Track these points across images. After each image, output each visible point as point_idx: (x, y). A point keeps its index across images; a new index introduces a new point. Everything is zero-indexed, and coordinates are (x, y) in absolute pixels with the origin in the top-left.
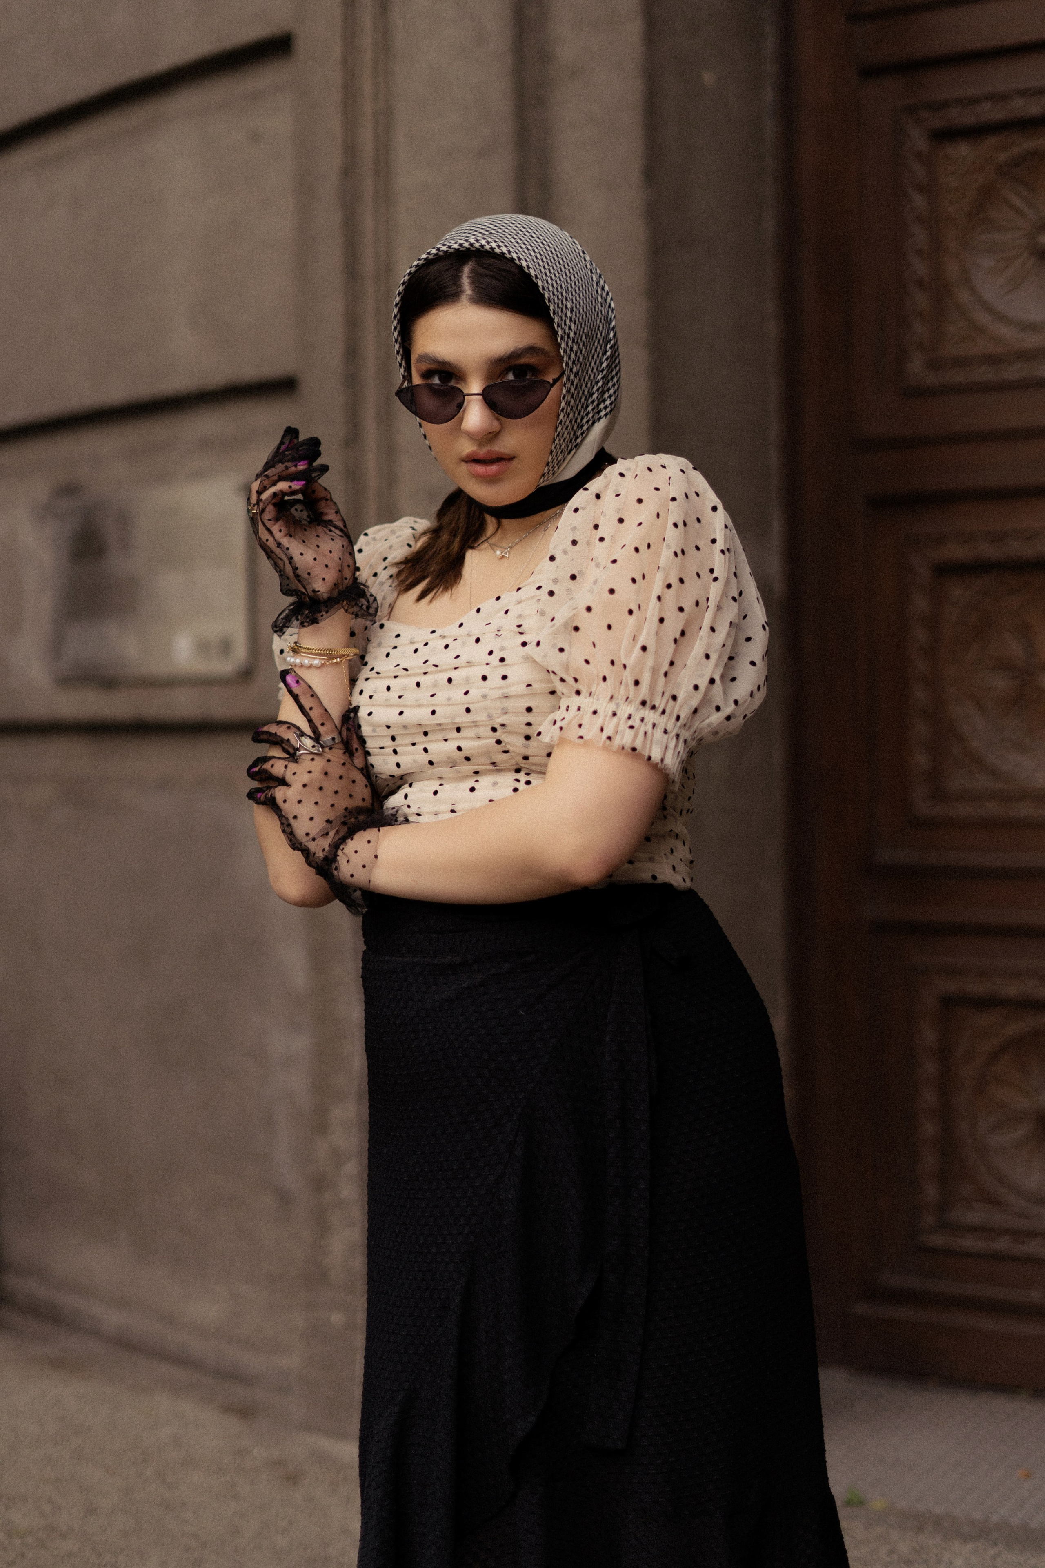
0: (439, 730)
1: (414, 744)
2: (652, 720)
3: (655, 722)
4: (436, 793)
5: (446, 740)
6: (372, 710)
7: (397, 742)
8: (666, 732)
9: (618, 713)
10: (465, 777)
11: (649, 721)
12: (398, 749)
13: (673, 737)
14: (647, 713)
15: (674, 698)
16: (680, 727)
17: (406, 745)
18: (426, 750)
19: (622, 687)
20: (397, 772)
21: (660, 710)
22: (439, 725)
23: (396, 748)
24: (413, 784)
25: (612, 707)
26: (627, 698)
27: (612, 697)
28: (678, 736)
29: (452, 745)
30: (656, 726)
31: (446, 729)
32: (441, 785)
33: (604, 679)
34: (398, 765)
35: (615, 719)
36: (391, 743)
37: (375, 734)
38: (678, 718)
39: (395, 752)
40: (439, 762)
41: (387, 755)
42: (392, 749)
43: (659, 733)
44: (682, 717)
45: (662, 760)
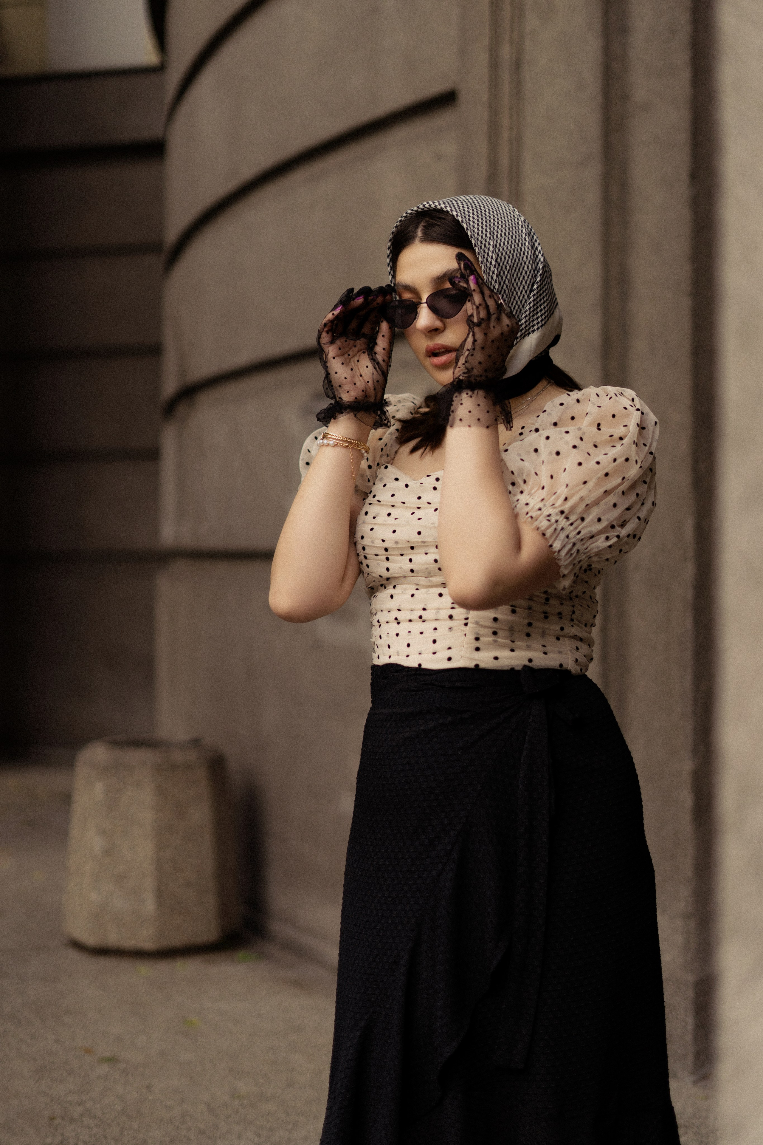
0: (424, 546)
1: (402, 555)
2: (563, 525)
3: (564, 527)
4: (413, 595)
5: (426, 554)
6: (373, 527)
7: (388, 553)
8: (568, 537)
9: (543, 510)
10: (436, 586)
11: (560, 525)
12: (390, 557)
13: (570, 543)
14: (561, 518)
15: (583, 519)
16: (578, 539)
17: (397, 555)
18: (411, 560)
19: (554, 497)
20: (386, 574)
21: (570, 522)
22: (423, 542)
23: (388, 557)
24: (397, 586)
25: (540, 505)
26: (553, 505)
27: (543, 500)
28: (574, 544)
29: (431, 558)
30: (563, 530)
31: (428, 546)
32: (417, 589)
33: (543, 488)
34: (388, 569)
35: (539, 512)
36: (384, 552)
37: (373, 545)
38: (579, 533)
39: (387, 559)
40: (418, 571)
41: (380, 560)
42: (386, 557)
43: (563, 535)
44: (582, 534)
45: (559, 551)
